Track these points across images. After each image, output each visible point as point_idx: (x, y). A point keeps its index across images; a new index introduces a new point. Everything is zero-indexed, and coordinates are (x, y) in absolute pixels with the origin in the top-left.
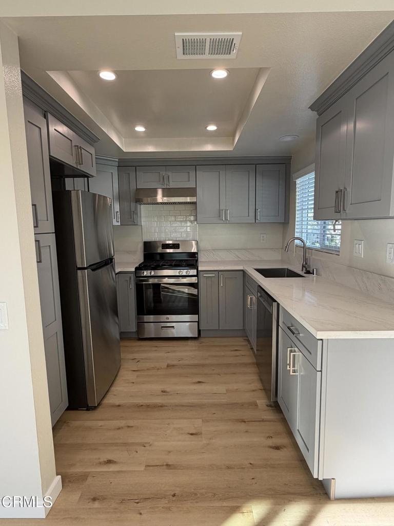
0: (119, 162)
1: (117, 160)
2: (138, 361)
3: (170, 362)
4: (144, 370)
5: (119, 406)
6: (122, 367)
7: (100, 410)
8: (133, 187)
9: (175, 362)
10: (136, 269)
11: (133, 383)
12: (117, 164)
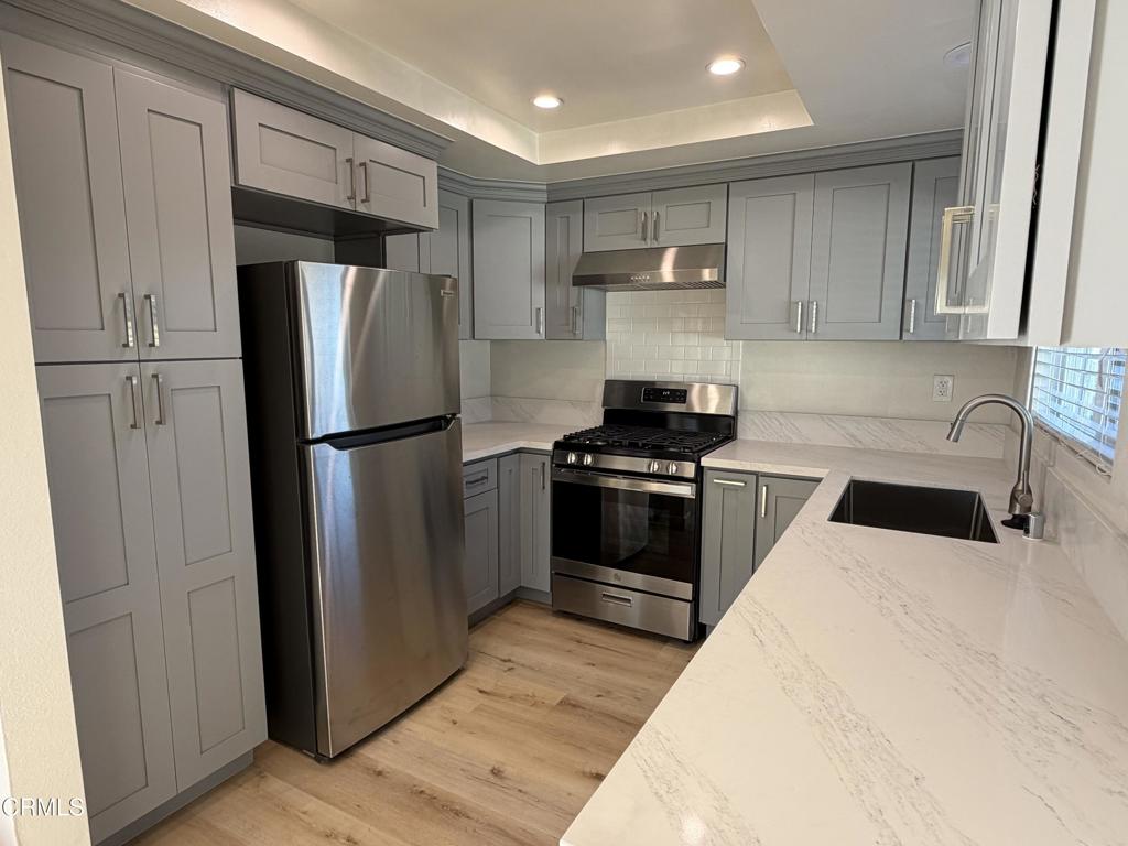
0: (548, 191)
1: (545, 188)
2: (510, 669)
3: (574, 692)
4: (502, 696)
5: (380, 773)
6: (468, 673)
7: (341, 769)
8: (576, 250)
9: (587, 698)
10: (557, 445)
11: (455, 723)
12: (544, 197)
